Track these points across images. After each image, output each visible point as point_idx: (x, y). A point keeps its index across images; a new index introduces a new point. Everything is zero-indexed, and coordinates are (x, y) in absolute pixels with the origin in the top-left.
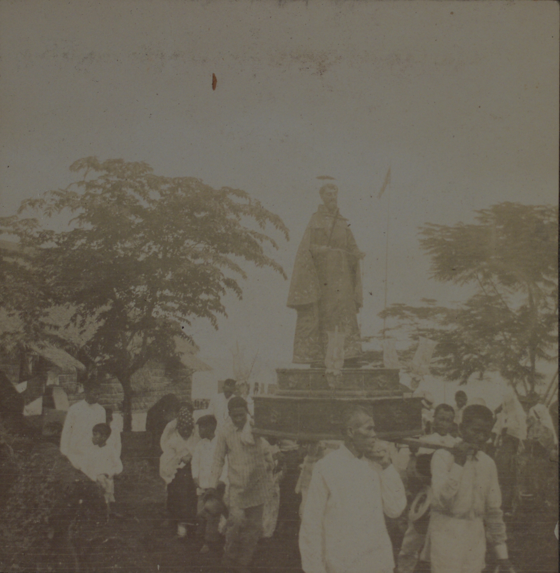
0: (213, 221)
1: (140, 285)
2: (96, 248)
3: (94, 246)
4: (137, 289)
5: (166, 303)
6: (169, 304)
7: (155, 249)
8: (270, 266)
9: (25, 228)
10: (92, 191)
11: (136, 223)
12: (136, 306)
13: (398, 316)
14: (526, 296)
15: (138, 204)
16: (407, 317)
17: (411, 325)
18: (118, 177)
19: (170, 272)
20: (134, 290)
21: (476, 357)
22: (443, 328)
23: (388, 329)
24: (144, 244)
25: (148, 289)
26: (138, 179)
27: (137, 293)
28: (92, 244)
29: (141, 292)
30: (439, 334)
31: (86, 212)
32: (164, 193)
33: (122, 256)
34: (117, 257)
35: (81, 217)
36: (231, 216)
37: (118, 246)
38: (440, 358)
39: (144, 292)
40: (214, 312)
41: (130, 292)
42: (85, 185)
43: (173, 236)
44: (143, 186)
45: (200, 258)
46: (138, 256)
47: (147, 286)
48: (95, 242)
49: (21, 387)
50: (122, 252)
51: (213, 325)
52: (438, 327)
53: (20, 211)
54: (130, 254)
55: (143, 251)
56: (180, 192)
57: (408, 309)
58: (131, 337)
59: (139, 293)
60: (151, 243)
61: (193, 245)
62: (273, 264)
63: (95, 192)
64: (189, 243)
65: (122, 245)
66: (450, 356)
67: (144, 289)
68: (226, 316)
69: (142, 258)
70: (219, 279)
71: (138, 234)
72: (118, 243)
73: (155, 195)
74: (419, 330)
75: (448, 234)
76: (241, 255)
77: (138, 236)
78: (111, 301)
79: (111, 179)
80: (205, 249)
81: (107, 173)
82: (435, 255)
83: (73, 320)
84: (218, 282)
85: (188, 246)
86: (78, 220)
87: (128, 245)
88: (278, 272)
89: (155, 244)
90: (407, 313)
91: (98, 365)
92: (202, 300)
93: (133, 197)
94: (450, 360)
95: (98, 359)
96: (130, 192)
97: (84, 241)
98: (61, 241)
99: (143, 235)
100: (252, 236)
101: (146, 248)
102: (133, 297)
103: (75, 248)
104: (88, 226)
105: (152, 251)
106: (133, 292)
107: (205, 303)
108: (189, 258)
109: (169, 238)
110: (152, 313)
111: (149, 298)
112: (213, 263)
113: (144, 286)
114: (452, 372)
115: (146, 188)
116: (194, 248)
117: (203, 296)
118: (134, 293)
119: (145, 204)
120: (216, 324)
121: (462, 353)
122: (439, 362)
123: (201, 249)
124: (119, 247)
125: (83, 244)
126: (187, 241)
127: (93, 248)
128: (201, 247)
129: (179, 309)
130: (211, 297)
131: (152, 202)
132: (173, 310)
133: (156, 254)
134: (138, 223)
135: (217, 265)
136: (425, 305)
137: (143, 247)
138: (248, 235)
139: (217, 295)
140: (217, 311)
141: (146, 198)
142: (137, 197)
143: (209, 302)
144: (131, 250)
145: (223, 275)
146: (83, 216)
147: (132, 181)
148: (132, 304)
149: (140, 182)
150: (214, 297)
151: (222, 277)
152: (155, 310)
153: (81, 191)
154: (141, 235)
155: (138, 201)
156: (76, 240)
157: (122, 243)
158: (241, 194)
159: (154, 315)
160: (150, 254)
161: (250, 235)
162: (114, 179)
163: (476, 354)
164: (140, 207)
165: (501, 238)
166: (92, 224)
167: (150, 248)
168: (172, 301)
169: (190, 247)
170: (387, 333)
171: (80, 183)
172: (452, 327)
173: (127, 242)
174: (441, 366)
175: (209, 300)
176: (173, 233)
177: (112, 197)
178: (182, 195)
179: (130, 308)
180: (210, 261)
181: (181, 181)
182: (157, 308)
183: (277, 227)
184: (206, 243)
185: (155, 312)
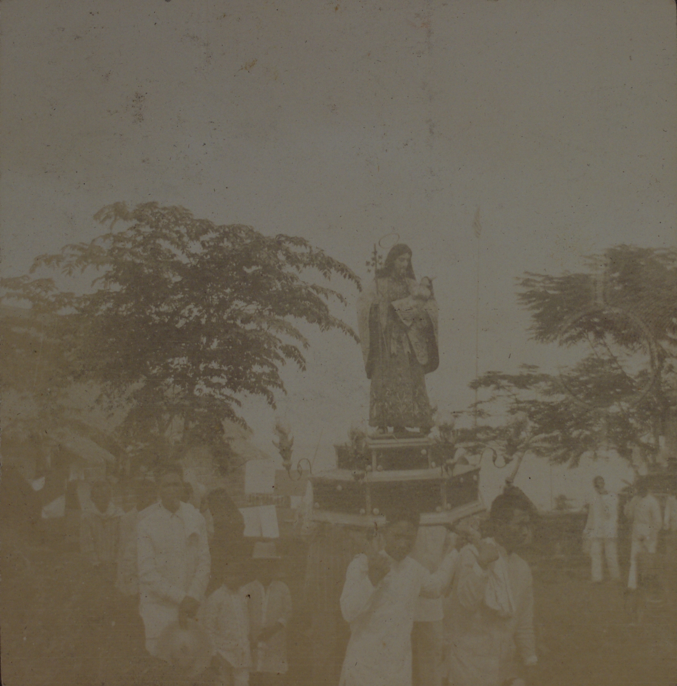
0: (267, 277)
1: (179, 356)
2: (125, 313)
3: (123, 311)
4: (176, 362)
5: (211, 378)
6: (215, 380)
7: (196, 312)
8: (338, 327)
9: (39, 290)
10: (120, 245)
11: (173, 282)
12: (174, 382)
13: (493, 386)
14: (648, 358)
15: (175, 259)
16: (503, 387)
17: (509, 396)
18: (151, 227)
19: (215, 340)
20: (172, 363)
21: (588, 433)
22: (547, 399)
23: (481, 402)
24: (184, 307)
25: (188, 361)
26: (177, 228)
27: (176, 367)
28: (120, 309)
29: (181, 365)
30: (542, 407)
31: (114, 269)
32: (207, 245)
33: (157, 322)
34: (151, 323)
35: (107, 277)
36: (289, 269)
37: (152, 309)
38: (543, 436)
39: (184, 365)
40: (270, 388)
41: (167, 367)
42: (112, 238)
43: (218, 296)
44: (181, 237)
45: (252, 322)
46: (177, 322)
47: (187, 357)
48: (124, 306)
49: (38, 485)
50: (157, 318)
51: (270, 403)
52: (541, 398)
53: (32, 271)
54: (166, 320)
55: (182, 317)
56: (226, 244)
57: (504, 377)
58: (170, 420)
59: (178, 366)
60: (191, 306)
61: (243, 306)
62: (341, 325)
63: (123, 245)
64: (238, 304)
65: (157, 309)
66: (556, 433)
67: (183, 361)
68: (284, 392)
69: (181, 324)
70: (275, 347)
71: (176, 295)
72: (152, 307)
73: (196, 247)
74: (518, 402)
75: (551, 285)
76: (301, 316)
77: (176, 298)
78: (144, 377)
79: (143, 230)
80: (257, 311)
81: (138, 223)
82: (537, 311)
83: (98, 401)
84: (275, 350)
85: (237, 308)
86: (104, 279)
87: (164, 308)
88: (348, 334)
89: (196, 306)
90: (504, 382)
91: (131, 455)
92: (254, 374)
93: (169, 251)
94: (556, 438)
95: (130, 448)
96: (165, 245)
97: (110, 305)
98: (83, 305)
99: (183, 296)
100: (314, 292)
101: (185, 312)
102: (171, 371)
103: (100, 313)
104: (116, 287)
105: (193, 315)
106: (170, 365)
107: (259, 377)
108: (238, 322)
109: (213, 299)
110: (195, 390)
111: (190, 372)
112: (268, 329)
113: (184, 358)
114: (560, 452)
115: (186, 239)
116: (244, 310)
117: (256, 369)
118: (173, 366)
119: (184, 259)
120: (273, 402)
121: (571, 429)
122: (545, 440)
123: (253, 312)
124: (153, 311)
125: (109, 309)
126: (236, 302)
127: (121, 313)
128: (252, 309)
129: (227, 385)
130: (267, 369)
131: (193, 256)
132: (220, 386)
133: (198, 318)
134: (176, 283)
135: (272, 331)
136: (525, 372)
137: (183, 311)
138: (309, 291)
139: (273, 366)
140: (273, 386)
141: (185, 251)
142: (174, 249)
143: (264, 376)
144: (167, 314)
145: (280, 342)
146: (110, 274)
147: (167, 232)
148: (170, 380)
149: (177, 232)
150: (271, 369)
151: (279, 345)
152: (197, 387)
153: (106, 245)
154: (180, 296)
155: (175, 255)
156: (100, 304)
157: (157, 306)
158: (301, 242)
159: (196, 393)
160: (191, 318)
161: (311, 290)
162: (147, 230)
163: (587, 430)
164: (179, 263)
165: (616, 288)
166: (120, 284)
167: (191, 311)
168: (219, 376)
169: (239, 309)
170: (479, 407)
171: (106, 237)
172: (558, 398)
173: (163, 305)
174: (546, 445)
175: (264, 373)
176: (219, 293)
177: (144, 252)
178: (228, 246)
179: (168, 386)
180: (265, 326)
181: (227, 230)
182: (200, 384)
183: (345, 277)
184: (258, 303)
185: (198, 389)
